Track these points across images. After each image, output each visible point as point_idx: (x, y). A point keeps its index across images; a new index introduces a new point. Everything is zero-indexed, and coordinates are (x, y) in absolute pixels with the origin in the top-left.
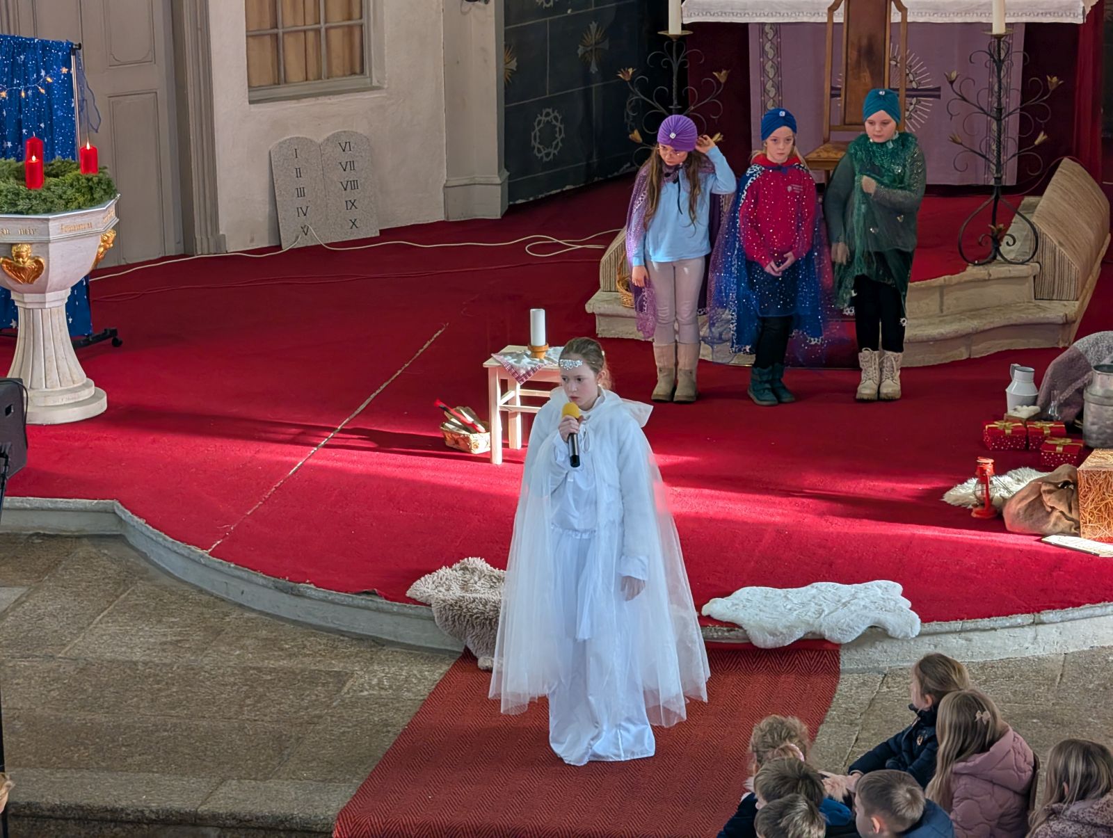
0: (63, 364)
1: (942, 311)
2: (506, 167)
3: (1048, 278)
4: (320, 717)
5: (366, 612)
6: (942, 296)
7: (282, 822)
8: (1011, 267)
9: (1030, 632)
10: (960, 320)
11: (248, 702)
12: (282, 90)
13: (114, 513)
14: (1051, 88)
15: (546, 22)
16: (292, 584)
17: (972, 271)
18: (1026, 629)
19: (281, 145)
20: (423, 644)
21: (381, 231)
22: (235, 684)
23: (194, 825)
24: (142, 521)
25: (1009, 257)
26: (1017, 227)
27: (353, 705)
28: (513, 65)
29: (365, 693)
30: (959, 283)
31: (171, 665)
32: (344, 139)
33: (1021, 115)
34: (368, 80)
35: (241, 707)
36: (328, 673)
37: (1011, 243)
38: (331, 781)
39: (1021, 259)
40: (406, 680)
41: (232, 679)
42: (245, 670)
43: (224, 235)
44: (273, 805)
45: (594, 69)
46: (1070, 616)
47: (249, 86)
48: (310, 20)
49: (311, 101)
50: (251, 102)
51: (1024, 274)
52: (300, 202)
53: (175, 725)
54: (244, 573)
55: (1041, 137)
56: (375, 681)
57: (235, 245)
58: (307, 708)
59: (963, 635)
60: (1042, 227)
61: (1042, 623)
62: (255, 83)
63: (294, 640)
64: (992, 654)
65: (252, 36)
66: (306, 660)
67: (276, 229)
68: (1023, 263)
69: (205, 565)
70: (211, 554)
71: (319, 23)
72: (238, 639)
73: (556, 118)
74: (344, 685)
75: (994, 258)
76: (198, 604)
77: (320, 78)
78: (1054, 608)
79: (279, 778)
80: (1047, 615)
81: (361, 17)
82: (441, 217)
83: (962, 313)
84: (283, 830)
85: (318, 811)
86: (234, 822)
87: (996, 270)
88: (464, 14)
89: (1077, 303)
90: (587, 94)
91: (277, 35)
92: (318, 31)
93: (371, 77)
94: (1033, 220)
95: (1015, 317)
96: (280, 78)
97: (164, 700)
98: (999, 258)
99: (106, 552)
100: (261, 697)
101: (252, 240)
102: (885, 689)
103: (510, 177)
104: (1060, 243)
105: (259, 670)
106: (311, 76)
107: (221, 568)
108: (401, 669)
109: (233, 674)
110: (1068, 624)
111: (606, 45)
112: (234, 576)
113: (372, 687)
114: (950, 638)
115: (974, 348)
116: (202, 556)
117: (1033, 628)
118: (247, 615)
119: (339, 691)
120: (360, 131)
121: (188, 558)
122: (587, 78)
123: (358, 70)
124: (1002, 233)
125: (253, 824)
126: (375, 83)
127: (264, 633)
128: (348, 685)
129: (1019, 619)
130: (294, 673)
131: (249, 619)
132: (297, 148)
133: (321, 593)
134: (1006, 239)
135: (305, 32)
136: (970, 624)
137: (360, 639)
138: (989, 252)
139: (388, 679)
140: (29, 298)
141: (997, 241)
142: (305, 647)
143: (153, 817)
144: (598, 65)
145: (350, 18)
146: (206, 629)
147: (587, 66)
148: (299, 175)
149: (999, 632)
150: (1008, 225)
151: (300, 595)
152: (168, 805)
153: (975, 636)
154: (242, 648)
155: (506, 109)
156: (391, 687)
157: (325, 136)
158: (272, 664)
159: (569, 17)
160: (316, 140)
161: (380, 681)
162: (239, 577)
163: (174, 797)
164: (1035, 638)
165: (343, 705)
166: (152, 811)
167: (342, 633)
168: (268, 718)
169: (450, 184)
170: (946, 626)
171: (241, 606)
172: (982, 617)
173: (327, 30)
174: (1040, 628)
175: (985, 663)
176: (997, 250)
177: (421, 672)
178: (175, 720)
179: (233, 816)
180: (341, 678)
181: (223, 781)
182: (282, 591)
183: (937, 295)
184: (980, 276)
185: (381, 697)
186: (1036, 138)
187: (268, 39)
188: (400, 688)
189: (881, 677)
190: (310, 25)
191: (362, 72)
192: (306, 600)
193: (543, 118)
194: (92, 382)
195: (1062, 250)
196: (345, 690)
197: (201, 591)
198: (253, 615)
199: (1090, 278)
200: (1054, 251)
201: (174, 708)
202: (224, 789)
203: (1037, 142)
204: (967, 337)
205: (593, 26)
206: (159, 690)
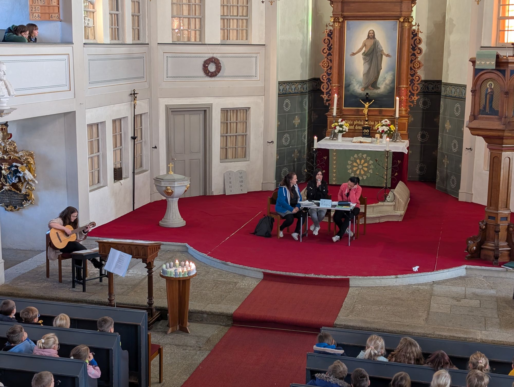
0: (176, 214)
1: (373, 212)
2: (276, 180)
3: (397, 205)
4: (231, 291)
5: (242, 269)
6: (373, 208)
7: (221, 313)
8: (389, 203)
9: (395, 280)
10: (377, 214)
11: (215, 287)
12: (227, 160)
13: (186, 246)
14: (399, 163)
15: (285, 149)
16: (225, 262)
17: (380, 203)
18: (394, 279)
19: (226, 172)
20: (254, 277)
21: (248, 192)
22: (212, 283)
23: (201, 313)
24: (192, 248)
25: (388, 201)
26: (390, 194)
27: (239, 289)
28: (278, 157)
29: (241, 287)
30: (377, 206)
31: (197, 279)
32: (240, 171)
33: (392, 169)
34: (246, 159)
35: (213, 288)
36: (233, 282)
37: (389, 197)
38: (233, 305)
39: (391, 201)
40: (251, 284)
41: (211, 283)
42: (214, 281)
43: (213, 191)
44: (220, 310)
45: (296, 160)
46: (404, 276)
47: (220, 159)
48: (234, 145)
49: (233, 163)
50: (220, 162)
51: (392, 204)
52: (230, 185)
53: (198, 292)
54: (215, 259)
55: (396, 174)
56: (244, 284)
57: (215, 194)
58: (228, 289)
59: (380, 280)
60: (396, 194)
61: (398, 278)
62: (221, 159)
63: (225, 275)
64: (386, 284)
65: (222, 148)
66: (228, 279)
67: (225, 191)
68: (391, 202)
69: (206, 258)
70: (208, 255)
71: (236, 146)
72: (213, 274)
73: (287, 170)
74: (237, 284)
75: (385, 201)
76: (204, 266)
77: (236, 158)
78: (401, 275)
79: (221, 304)
80: (399, 276)
81: (245, 145)
82: (261, 190)
83: (378, 212)
84: (222, 316)
85: (230, 312)
86: (210, 313)
87: (385, 203)
88: (268, 146)
89: (403, 212)
90: (294, 165)
91: (226, 148)
92: (236, 148)
93: (247, 158)
94: (394, 192)
95: (389, 214)
96: (226, 158)
97: (195, 286)
98: (386, 201)
99: (184, 255)
100: (217, 287)
101: (219, 193)
102: (362, 291)
103: (276, 182)
104: (400, 198)
105: (217, 281)
106: (233, 158)
107: (210, 258)
108: (250, 282)
109: (211, 281)
110: (404, 278)
111: (298, 155)
112: (212, 260)
113: (243, 285)
114: (376, 280)
115: (380, 220)
116: (205, 256)
117: (396, 279)
118: (215, 269)
119: (236, 286)
120: (244, 170)
121: (202, 256)
122: (294, 162)
123: (244, 157)
124: (387, 195)
125: (215, 314)
126: (248, 160)
127: (219, 273)
128: (238, 285)
129: (393, 276)
130: (225, 282)
131: (215, 270)
132: (230, 173)
133: (232, 264)
134: (388, 196)
135: (233, 148)
136: (381, 277)
137: (241, 275)
138: (384, 199)
139: (247, 284)
140: (170, 199)
141: (386, 197)
142: (228, 276)
143: (192, 311)
144: (297, 159)
145: (243, 145)
146: (206, 272)
147: (295, 159)
148: (230, 179)
149: (388, 280)
150: (388, 193)
151: (227, 265)
152: (195, 309)
153: (382, 280)
154: (214, 276)
155: (276, 167)
156: (247, 286)
157: (236, 171)
158: (220, 280)
159: (291, 148)
160: (234, 171)
161: (245, 285)
162: (214, 261)
163: (197, 307)
164: (396, 281)
165: (236, 289)
166: (191, 310)
167: (237, 274)
168: (219, 291)
169: (263, 182)
170: (376, 277)
171: (214, 267)
172: (384, 276)
173: (238, 147)
174: (397, 279)
175: (384, 286)
176: (386, 199)
177: (254, 283)
178: (198, 291)
179: (210, 312)
180: (236, 283)
181: (208, 304)
182: (223, 264)
183: (372, 208)
184: (382, 204)
185: (245, 288)
186: (395, 174)
187: (224, 149)
188: (249, 286)
189: (360, 288)
190: (234, 146)
191: (245, 157)
192: (229, 266)
193: (284, 170)
194: (183, 219)
195: (400, 199)
196: (237, 286)
197: (205, 263)
198: (217, 269)
199: (406, 207)
200: (398, 200)
201: (197, 288)
202: (208, 306)
203: (395, 175)
204: (379, 218)
205: (296, 150)
206: (195, 284)
